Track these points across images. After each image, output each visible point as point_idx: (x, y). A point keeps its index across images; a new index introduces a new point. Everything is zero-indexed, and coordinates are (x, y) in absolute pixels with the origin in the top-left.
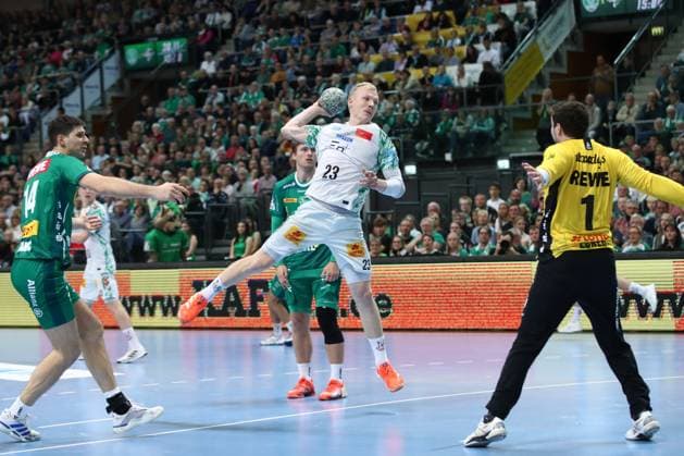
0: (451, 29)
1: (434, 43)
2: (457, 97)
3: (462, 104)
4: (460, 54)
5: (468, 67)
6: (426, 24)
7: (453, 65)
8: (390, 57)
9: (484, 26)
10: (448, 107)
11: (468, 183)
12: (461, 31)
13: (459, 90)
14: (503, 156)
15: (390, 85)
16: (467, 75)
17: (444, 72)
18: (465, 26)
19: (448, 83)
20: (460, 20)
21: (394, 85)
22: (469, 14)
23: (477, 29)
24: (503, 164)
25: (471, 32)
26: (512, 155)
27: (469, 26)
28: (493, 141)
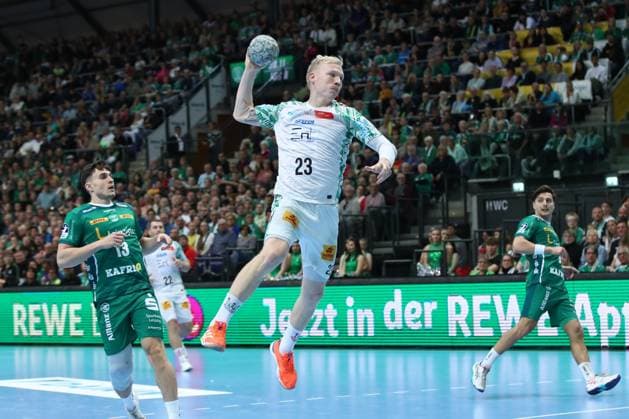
0: (559, 45)
1: (541, 61)
2: (565, 114)
3: (569, 121)
4: (567, 70)
5: (576, 83)
6: (530, 41)
7: (561, 81)
8: (497, 73)
9: (591, 42)
10: (556, 123)
11: (577, 200)
12: (569, 48)
13: (567, 108)
14: (612, 173)
15: (498, 101)
16: (576, 91)
17: (551, 89)
18: (572, 42)
19: (558, 100)
20: (567, 37)
21: (501, 102)
22: (576, 30)
23: (584, 46)
24: (612, 181)
25: (579, 48)
26: (620, 172)
27: (577, 42)
28: (602, 157)
